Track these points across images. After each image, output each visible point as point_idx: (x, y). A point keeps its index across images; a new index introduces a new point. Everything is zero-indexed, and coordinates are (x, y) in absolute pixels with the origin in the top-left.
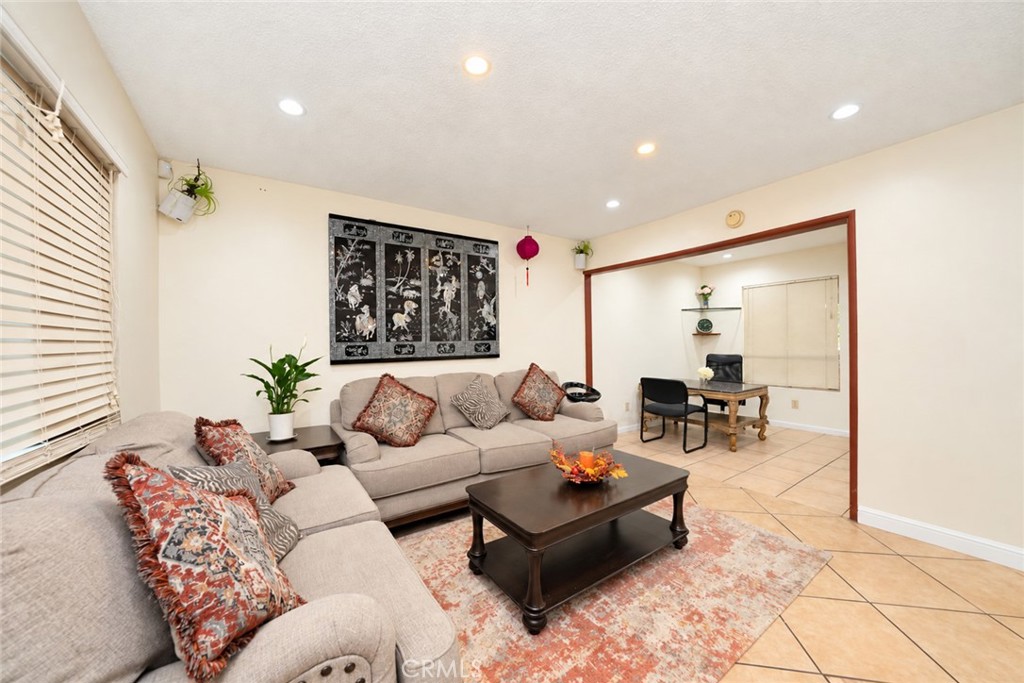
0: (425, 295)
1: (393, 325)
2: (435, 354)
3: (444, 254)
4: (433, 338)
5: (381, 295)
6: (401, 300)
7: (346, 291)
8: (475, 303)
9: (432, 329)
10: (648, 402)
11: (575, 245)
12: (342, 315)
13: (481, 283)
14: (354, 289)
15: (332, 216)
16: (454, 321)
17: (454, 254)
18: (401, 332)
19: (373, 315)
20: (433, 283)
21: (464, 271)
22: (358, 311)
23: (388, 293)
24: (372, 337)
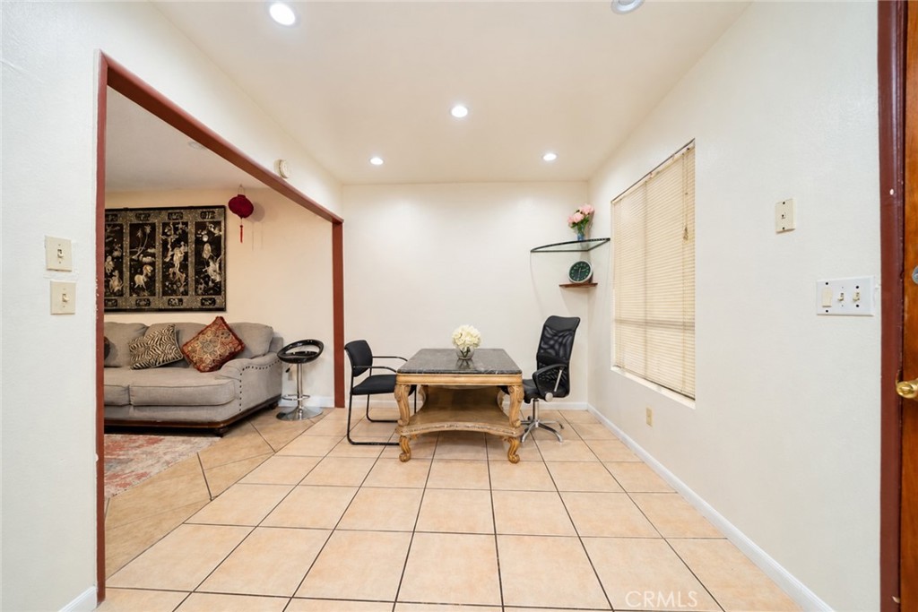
0: (159, 264)
1: (135, 284)
2: (167, 306)
3: (174, 224)
4: (165, 293)
5: (126, 261)
6: (142, 265)
8: (201, 263)
9: (164, 286)
13: (208, 246)
14: (109, 258)
16: (183, 279)
17: (183, 223)
18: (140, 289)
19: (121, 277)
20: (165, 250)
21: (192, 238)
22: (111, 276)
23: (132, 260)
24: (121, 293)
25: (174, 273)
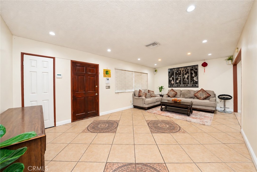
0: (182, 78)
2: (184, 86)
3: (185, 70)
4: (183, 84)
5: (175, 78)
7: (170, 78)
8: (192, 78)
9: (183, 82)
12: (170, 81)
13: (194, 74)
14: (171, 78)
15: (168, 69)
16: (187, 81)
17: (187, 70)
18: (178, 83)
19: (174, 81)
20: (183, 75)
21: (190, 72)
22: (172, 81)
23: (176, 78)
24: (174, 84)
25: (185, 80)
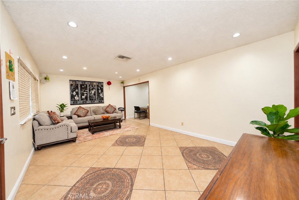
0: (88, 93)
1: (82, 98)
2: (91, 103)
4: (90, 100)
6: (84, 94)
7: (73, 93)
10: (136, 111)
11: (121, 82)
12: (72, 97)
13: (100, 90)
15: (70, 80)
16: (94, 97)
17: (94, 85)
20: (90, 91)
22: (75, 96)
23: (81, 93)
24: (78, 100)
